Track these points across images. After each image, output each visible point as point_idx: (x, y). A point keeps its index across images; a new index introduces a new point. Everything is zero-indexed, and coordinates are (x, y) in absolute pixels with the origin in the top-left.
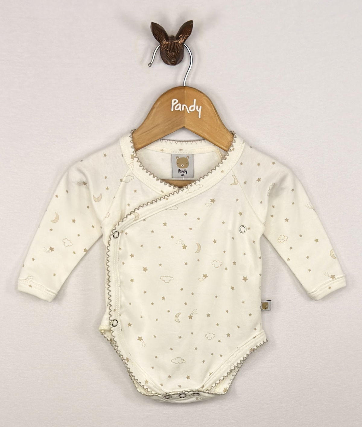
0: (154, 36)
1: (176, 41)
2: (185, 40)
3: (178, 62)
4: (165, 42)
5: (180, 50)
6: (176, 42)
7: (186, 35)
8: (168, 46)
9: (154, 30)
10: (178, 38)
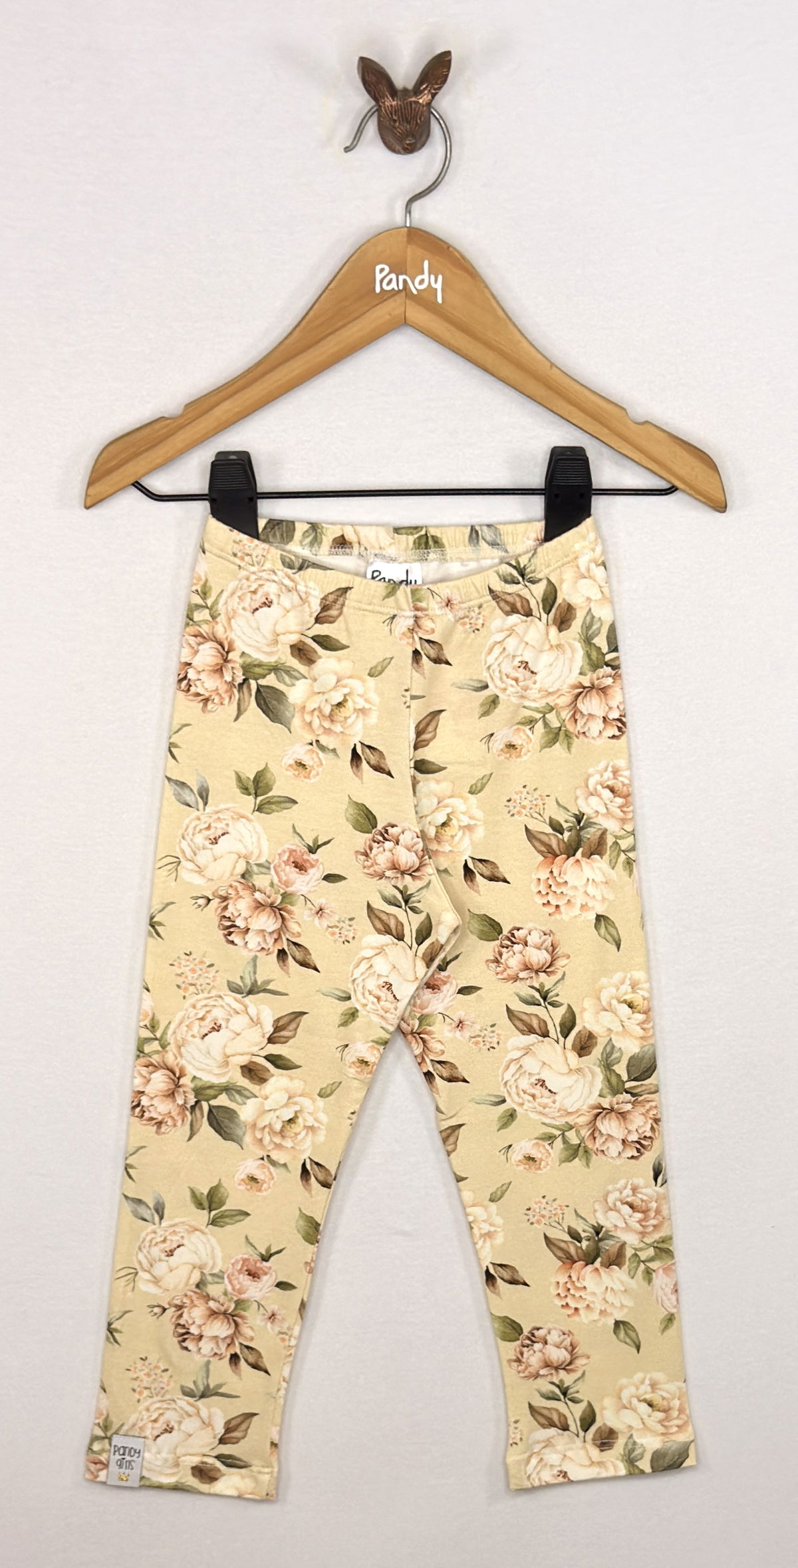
0: (366, 88)
1: (413, 99)
2: (434, 96)
3: (418, 146)
4: (390, 102)
5: (422, 119)
6: (415, 102)
7: (436, 84)
8: (395, 110)
9: (366, 74)
10: (417, 91)
